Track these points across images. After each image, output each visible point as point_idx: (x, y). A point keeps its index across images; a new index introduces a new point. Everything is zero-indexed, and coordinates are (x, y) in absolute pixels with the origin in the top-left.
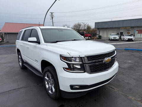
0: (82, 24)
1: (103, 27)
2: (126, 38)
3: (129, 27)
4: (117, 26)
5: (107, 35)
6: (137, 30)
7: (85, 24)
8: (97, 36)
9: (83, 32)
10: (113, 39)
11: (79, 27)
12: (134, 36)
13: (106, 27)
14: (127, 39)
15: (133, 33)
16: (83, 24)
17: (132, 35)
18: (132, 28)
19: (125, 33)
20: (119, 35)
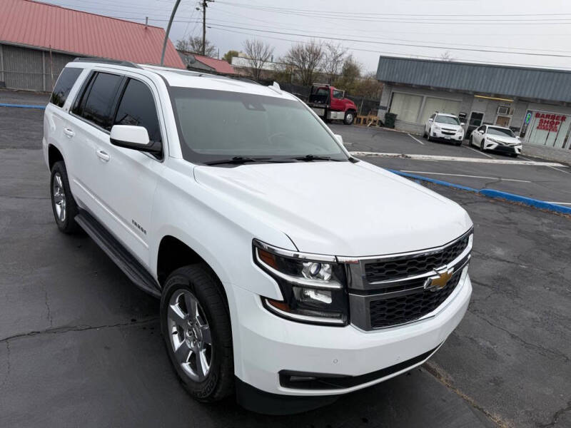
0: (325, 50)
1: (408, 82)
2: (490, 142)
3: (511, 97)
4: (464, 86)
5: (420, 115)
6: (537, 115)
7: (339, 53)
8: (381, 115)
9: (327, 89)
10: (439, 134)
11: (311, 63)
12: (522, 135)
13: (422, 82)
14: (495, 145)
15: (519, 125)
16: (329, 52)
17: (516, 129)
18: (522, 101)
19: (489, 117)
20: (465, 121)
